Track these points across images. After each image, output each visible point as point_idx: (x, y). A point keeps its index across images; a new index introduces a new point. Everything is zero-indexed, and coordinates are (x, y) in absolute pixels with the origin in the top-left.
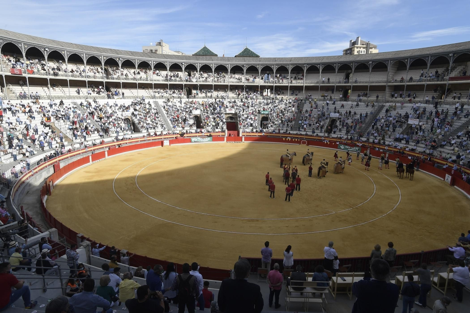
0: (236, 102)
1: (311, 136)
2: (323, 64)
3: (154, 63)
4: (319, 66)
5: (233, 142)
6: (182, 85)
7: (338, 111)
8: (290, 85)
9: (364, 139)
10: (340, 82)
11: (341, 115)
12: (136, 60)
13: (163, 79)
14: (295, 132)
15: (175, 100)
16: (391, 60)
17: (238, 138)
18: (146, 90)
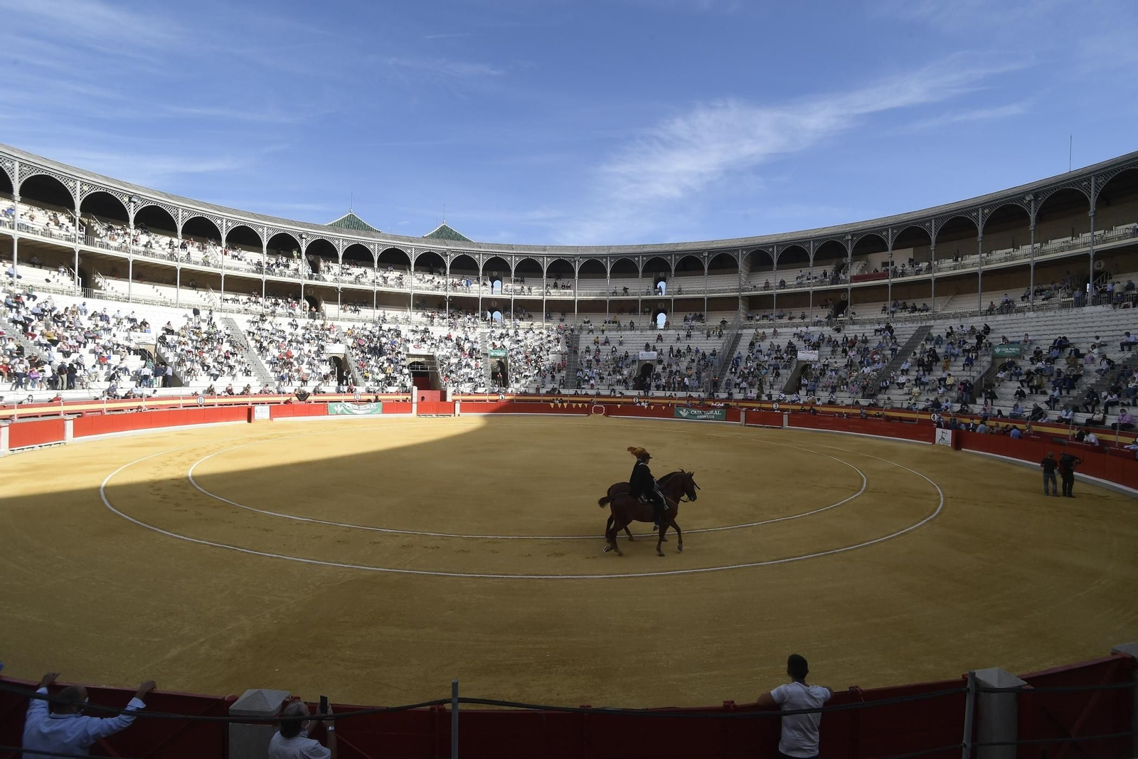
0: (429, 332)
1: (609, 396)
2: (612, 256)
3: (230, 224)
4: (605, 260)
5: (434, 415)
6: (299, 285)
7: (654, 347)
8: (546, 298)
9: (723, 395)
10: (648, 293)
11: (661, 353)
12: (180, 211)
13: (248, 267)
14: (572, 392)
15: (278, 320)
16: (742, 250)
17: (443, 406)
18: (201, 293)
